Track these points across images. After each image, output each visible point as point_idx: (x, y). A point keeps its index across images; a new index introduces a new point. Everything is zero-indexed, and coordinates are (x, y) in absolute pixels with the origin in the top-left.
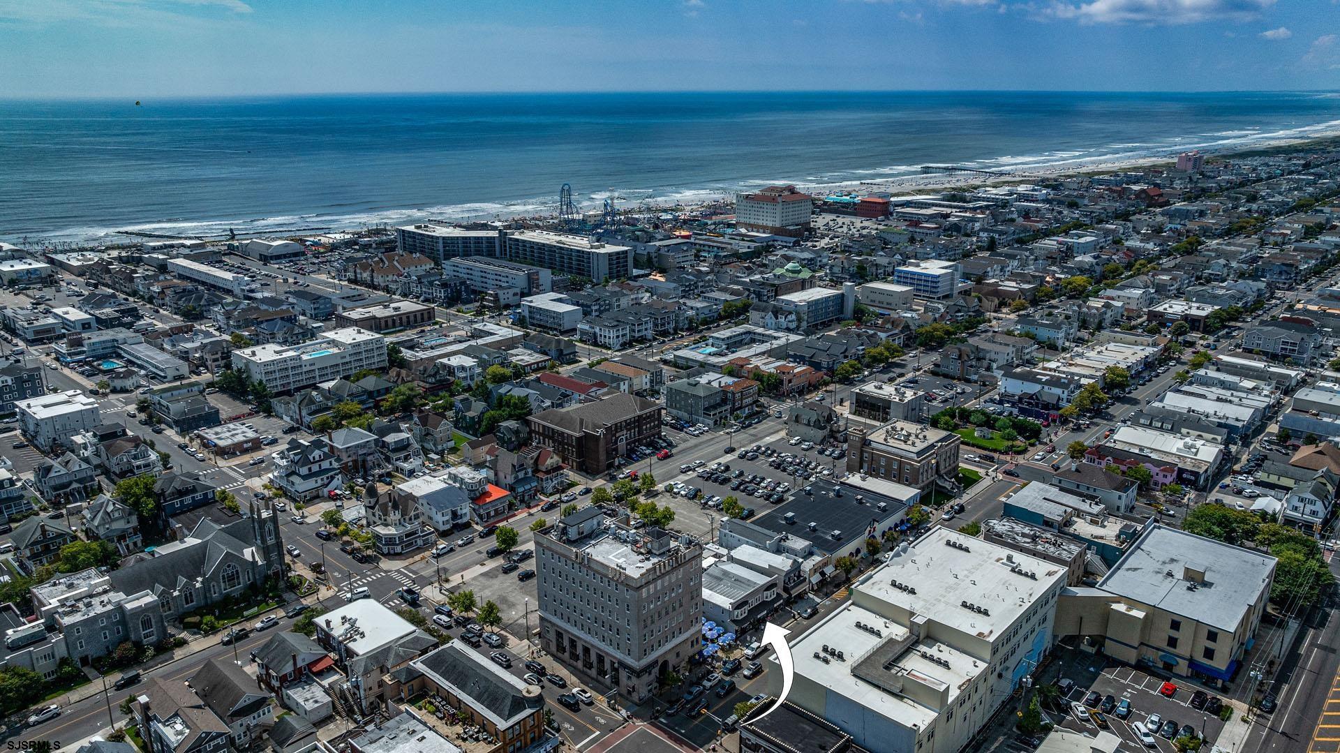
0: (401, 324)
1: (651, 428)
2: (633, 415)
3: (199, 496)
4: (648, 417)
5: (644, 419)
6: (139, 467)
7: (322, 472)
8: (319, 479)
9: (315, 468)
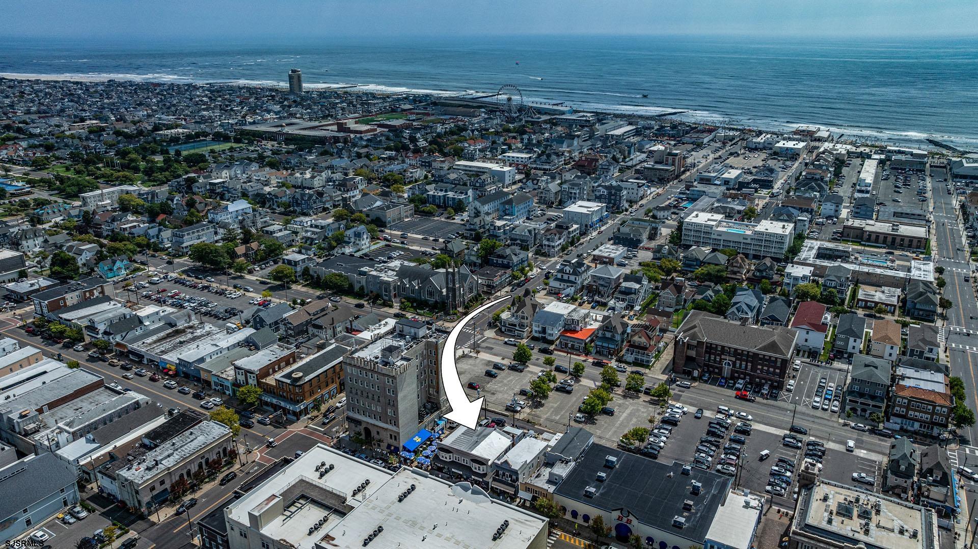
0: (885, 242)
1: (768, 372)
2: (747, 349)
3: (505, 262)
4: (766, 360)
5: (761, 359)
6: (545, 245)
7: (568, 281)
8: (562, 284)
9: (566, 277)
